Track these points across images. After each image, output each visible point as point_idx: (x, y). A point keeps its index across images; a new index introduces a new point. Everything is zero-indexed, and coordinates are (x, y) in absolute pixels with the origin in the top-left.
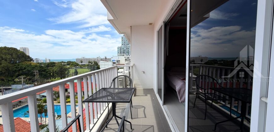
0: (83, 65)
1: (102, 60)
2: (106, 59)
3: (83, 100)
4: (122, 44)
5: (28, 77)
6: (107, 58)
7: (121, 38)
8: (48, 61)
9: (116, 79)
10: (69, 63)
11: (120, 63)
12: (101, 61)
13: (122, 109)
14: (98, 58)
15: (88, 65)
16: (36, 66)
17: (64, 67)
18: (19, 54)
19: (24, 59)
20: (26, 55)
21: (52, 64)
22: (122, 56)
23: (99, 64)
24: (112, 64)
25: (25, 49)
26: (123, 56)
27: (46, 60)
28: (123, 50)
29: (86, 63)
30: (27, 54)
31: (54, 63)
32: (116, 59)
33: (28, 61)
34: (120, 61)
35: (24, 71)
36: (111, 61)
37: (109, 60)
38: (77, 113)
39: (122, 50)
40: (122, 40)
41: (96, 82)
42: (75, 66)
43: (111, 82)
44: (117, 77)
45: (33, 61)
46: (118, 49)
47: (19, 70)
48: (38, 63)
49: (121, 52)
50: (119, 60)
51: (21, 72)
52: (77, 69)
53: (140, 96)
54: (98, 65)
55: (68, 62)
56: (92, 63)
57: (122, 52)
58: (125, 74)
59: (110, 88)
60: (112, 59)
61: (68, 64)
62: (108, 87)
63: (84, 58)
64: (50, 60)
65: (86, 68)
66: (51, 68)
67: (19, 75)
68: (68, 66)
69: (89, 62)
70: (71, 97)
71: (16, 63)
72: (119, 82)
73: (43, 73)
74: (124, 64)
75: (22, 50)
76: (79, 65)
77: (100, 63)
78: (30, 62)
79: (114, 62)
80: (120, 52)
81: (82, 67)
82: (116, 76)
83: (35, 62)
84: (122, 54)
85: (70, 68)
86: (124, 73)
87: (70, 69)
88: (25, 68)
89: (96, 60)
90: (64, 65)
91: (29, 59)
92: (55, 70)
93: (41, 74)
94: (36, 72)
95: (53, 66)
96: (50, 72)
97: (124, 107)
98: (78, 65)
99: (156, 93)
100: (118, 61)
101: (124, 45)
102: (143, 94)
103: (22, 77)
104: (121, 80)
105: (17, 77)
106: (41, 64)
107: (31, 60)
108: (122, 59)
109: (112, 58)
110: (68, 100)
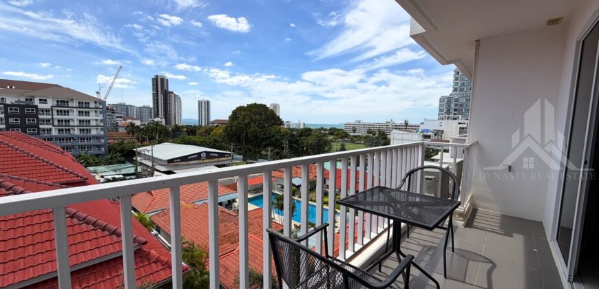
0: (356, 136)
1: (397, 127)
2: (406, 127)
3: (337, 200)
4: (455, 90)
5: (276, 150)
6: (410, 123)
7: (453, 73)
8: (302, 127)
9: (419, 171)
10: (334, 131)
11: (443, 139)
12: (395, 131)
13: (425, 246)
14: (388, 122)
15: (366, 138)
16: (286, 133)
17: (324, 138)
18: (268, 113)
19: (273, 121)
20: (275, 115)
21: (307, 132)
22: (450, 121)
23: (388, 137)
24: (421, 138)
25: (275, 106)
26: (454, 119)
27: (299, 125)
28: (456, 105)
29: (361, 133)
30: (277, 114)
31: (310, 130)
32: (432, 127)
33: (278, 125)
34: (442, 132)
35: (272, 139)
36: (420, 131)
37: (415, 128)
38: (337, 227)
39: (453, 106)
40: (456, 79)
41: (380, 175)
42: (342, 137)
43: (404, 175)
44: (422, 168)
45: (284, 125)
46: (440, 102)
47: (267, 138)
48: (289, 129)
49: (449, 110)
50: (441, 129)
51: (268, 141)
52: (346, 144)
53: (484, 232)
54: (386, 138)
55: (331, 129)
56: (374, 134)
57: (452, 111)
58: (444, 166)
59: (398, 190)
60: (422, 127)
61: (331, 134)
62: (393, 187)
63: (359, 122)
64: (304, 124)
65: (361, 144)
66: (304, 138)
67: (266, 146)
68: (331, 137)
69: (370, 132)
70: (330, 195)
71: (265, 127)
72: (425, 180)
73: (294, 145)
74: (449, 141)
75: (271, 108)
76: (349, 135)
77: (392, 135)
78: (279, 127)
79: (426, 134)
80: (445, 110)
81: (355, 140)
82: (420, 165)
83: (285, 126)
84: (452, 115)
85: (332, 141)
86: (442, 163)
87: (333, 143)
88: (273, 136)
89: (384, 128)
90: (325, 135)
91: (278, 121)
92: (310, 142)
93: (291, 147)
94: (285, 143)
95: (308, 135)
96: (303, 146)
97: (430, 244)
98: (346, 135)
99: (549, 239)
100: (438, 133)
101: (462, 90)
102: (497, 228)
103: (269, 149)
104: (431, 179)
105: (264, 148)
106: (293, 130)
107: (281, 123)
108: (451, 129)
109: (423, 123)
110: (326, 200)
